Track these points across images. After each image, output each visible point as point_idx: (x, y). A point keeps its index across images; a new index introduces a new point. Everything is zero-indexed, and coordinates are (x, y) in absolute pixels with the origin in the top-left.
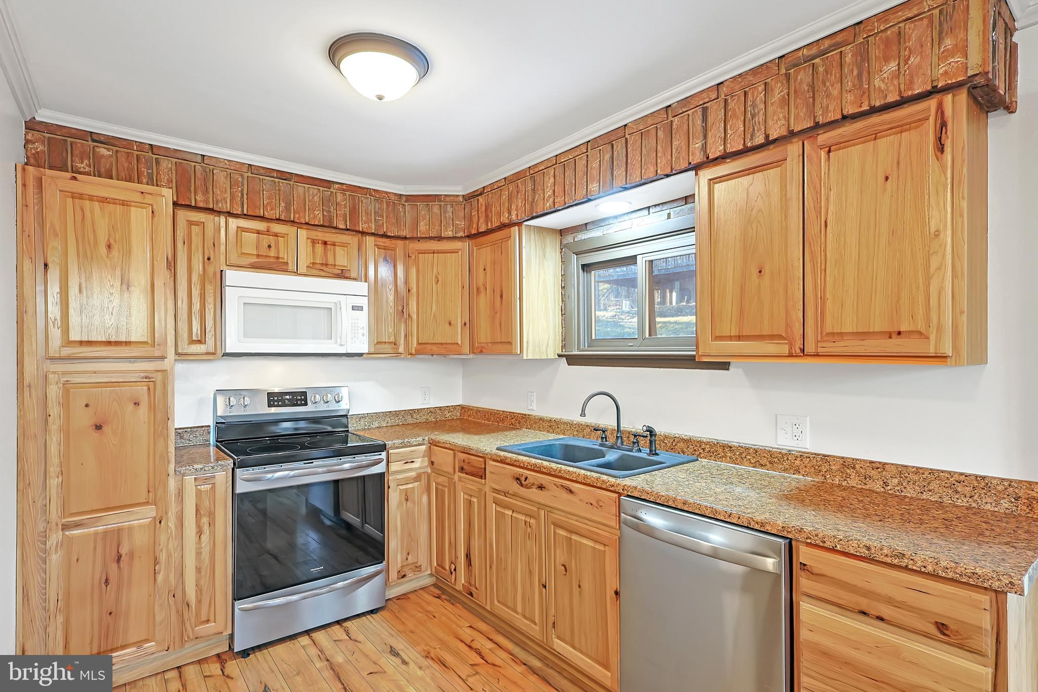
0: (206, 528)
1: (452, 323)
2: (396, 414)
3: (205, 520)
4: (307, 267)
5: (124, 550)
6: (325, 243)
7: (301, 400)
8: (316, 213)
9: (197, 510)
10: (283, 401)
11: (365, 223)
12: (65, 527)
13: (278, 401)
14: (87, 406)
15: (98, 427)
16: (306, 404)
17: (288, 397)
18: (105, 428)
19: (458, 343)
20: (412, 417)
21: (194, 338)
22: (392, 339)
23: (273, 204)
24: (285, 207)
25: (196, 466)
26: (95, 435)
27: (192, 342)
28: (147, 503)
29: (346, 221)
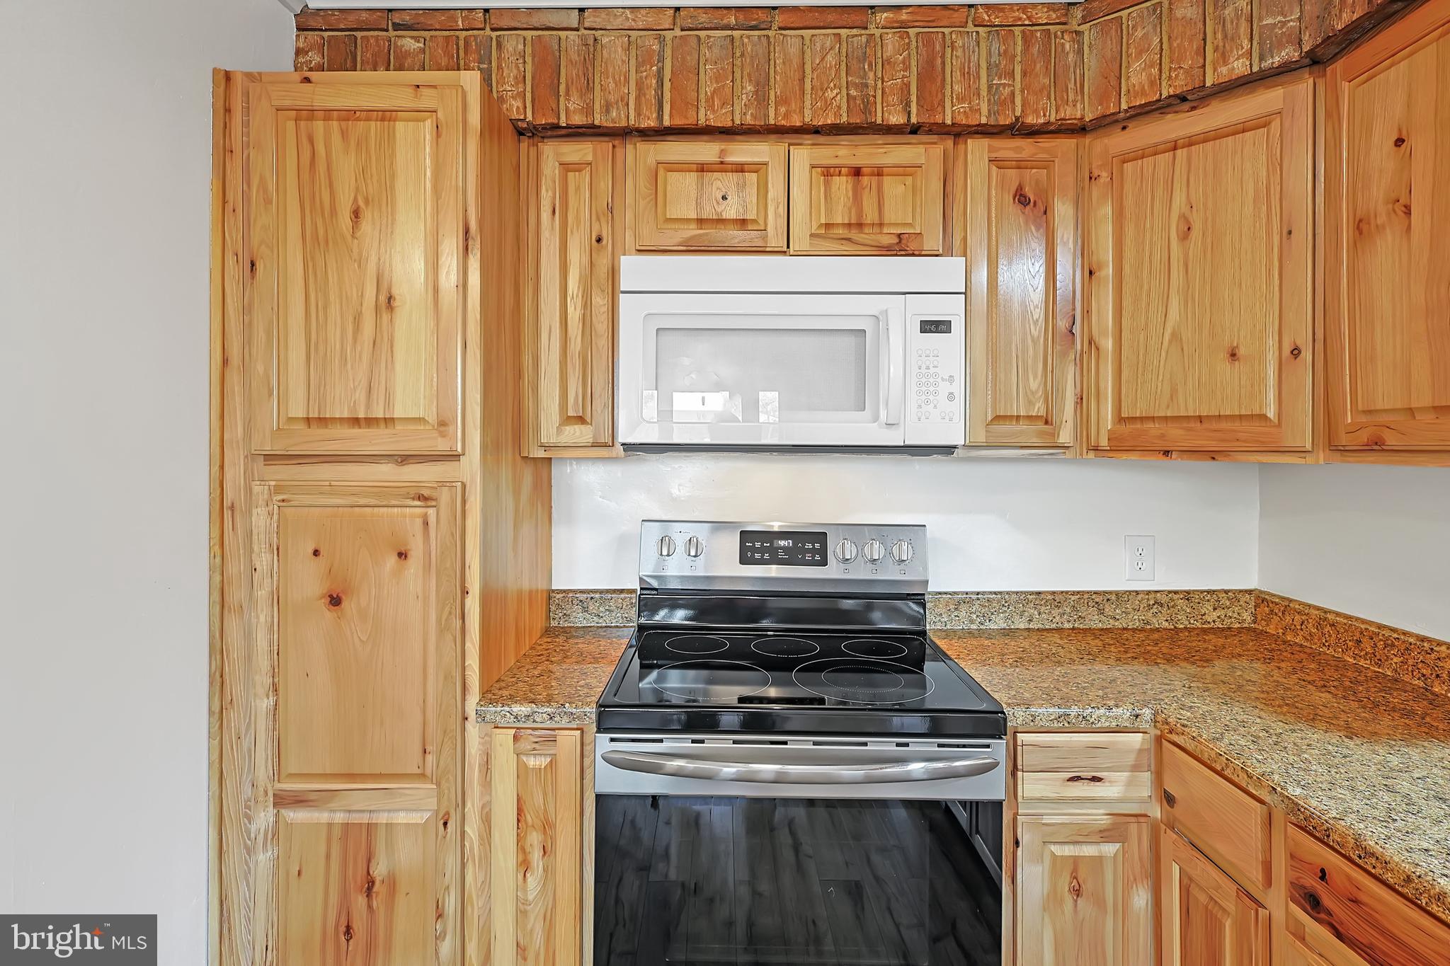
0: (536, 856)
1: (1242, 351)
2: (1056, 599)
3: (535, 839)
4: (812, 235)
5: (380, 870)
6: (857, 172)
7: (814, 551)
8: (830, 94)
9: (520, 812)
10: (773, 551)
11: (961, 99)
12: (282, 800)
13: (762, 550)
14: (316, 553)
15: (335, 601)
16: (824, 562)
17: (782, 543)
18: (345, 604)
19: (1263, 417)
20: (1101, 612)
21: (571, 413)
22: (1039, 409)
23: (728, 90)
24: (756, 92)
25: (516, 709)
26: (328, 615)
27: (568, 420)
28: (422, 776)
29: (908, 104)
